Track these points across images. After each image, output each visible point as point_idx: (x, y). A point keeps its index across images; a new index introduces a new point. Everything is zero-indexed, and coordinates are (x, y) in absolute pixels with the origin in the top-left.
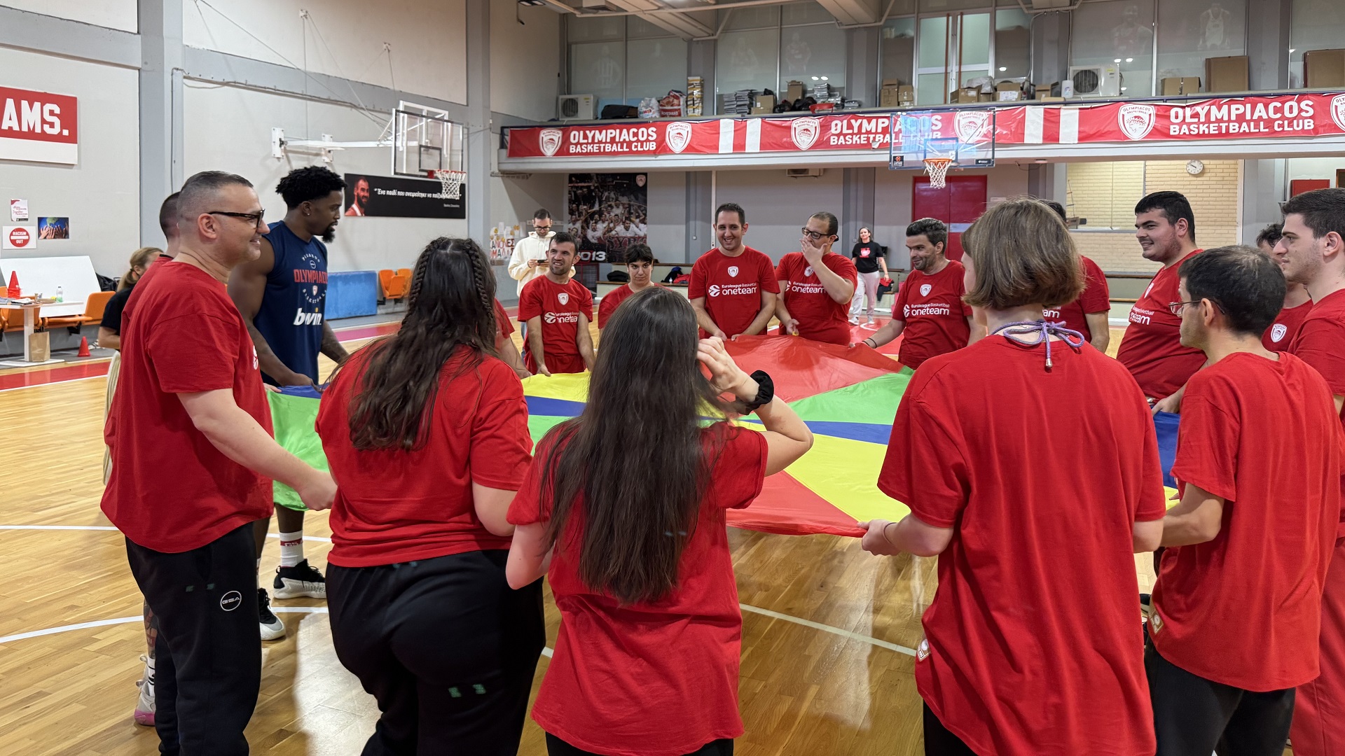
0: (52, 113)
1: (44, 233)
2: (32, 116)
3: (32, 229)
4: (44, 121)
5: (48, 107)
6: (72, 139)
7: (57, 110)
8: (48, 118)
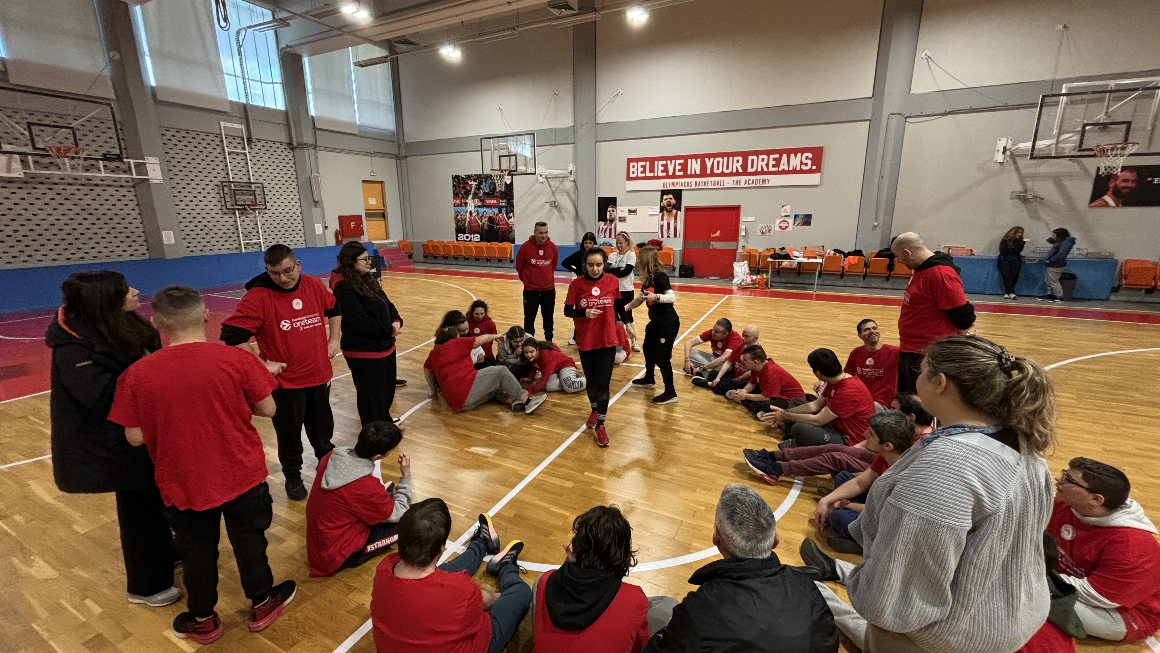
0: (807, 158)
1: (797, 223)
2: (795, 161)
3: (791, 221)
4: (802, 163)
5: (806, 155)
6: (818, 171)
7: (810, 155)
8: (804, 161)
